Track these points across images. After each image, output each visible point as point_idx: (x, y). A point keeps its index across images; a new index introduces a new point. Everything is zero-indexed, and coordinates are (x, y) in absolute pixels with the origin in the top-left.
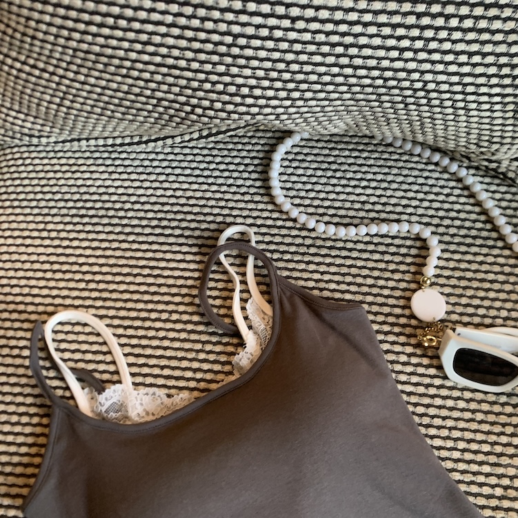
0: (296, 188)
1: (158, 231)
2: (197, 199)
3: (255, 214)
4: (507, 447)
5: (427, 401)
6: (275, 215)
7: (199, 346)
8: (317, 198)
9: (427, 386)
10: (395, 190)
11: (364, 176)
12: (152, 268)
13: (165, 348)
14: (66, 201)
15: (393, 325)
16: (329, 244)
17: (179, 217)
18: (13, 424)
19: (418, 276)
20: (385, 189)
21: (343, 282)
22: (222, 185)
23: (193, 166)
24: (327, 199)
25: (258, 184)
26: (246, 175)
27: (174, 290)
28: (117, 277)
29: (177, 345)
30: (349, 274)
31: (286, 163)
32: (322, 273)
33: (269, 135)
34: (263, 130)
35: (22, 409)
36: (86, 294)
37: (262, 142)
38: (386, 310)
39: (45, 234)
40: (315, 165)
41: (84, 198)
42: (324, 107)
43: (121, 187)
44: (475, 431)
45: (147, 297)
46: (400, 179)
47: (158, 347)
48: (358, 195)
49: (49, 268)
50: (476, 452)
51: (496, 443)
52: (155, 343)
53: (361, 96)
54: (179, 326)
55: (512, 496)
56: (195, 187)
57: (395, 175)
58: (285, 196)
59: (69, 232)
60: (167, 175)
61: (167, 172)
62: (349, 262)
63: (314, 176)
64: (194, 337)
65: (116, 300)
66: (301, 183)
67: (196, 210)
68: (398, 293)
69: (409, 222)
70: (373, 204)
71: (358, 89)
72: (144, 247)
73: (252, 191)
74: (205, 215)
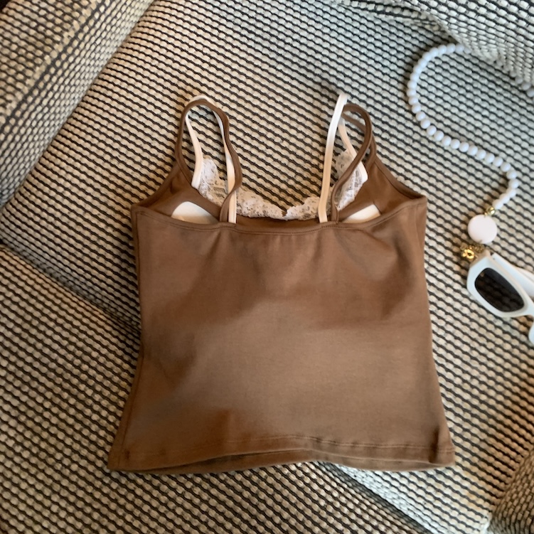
0: (430, 90)
1: (303, 71)
2: (345, 60)
3: (385, 94)
4: (482, 357)
5: (441, 295)
6: (401, 103)
7: (292, 174)
8: (442, 106)
9: (447, 286)
10: (507, 130)
11: (488, 107)
12: (285, 98)
13: (267, 164)
14: (243, 14)
15: (447, 230)
16: (432, 146)
17: (325, 68)
18: (135, 162)
19: (487, 205)
20: (500, 126)
21: (427, 181)
22: (371, 58)
23: (355, 32)
24: (449, 111)
25: (401, 71)
26: (394, 60)
27: (293, 124)
28: (256, 92)
29: (277, 165)
30: (434, 177)
31: (432, 66)
32: (414, 166)
33: (430, 36)
34: (427, 30)
35: (146, 155)
36: (227, 94)
37: (421, 39)
38: (448, 217)
39: (215, 32)
40: (454, 79)
41: (258, 18)
42: (489, 27)
43: (291, 22)
44: (465, 334)
45: (271, 119)
46: (517, 124)
47: (262, 160)
48: (475, 119)
49: (208, 61)
50: (457, 347)
51: (475, 349)
52: (262, 156)
53: (523, 32)
54: (284, 152)
55: (465, 388)
56: (349, 50)
57: (515, 119)
58: (417, 92)
59: (235, 39)
60: (331, 30)
61: (332, 28)
62: (439, 168)
63: (449, 87)
64: (291, 165)
65: (247, 110)
66: (435, 87)
67: (340, 68)
68: (464, 210)
69: (504, 161)
70: (484, 133)
71: (523, 24)
72: (287, 79)
73: (393, 75)
74: (345, 76)
